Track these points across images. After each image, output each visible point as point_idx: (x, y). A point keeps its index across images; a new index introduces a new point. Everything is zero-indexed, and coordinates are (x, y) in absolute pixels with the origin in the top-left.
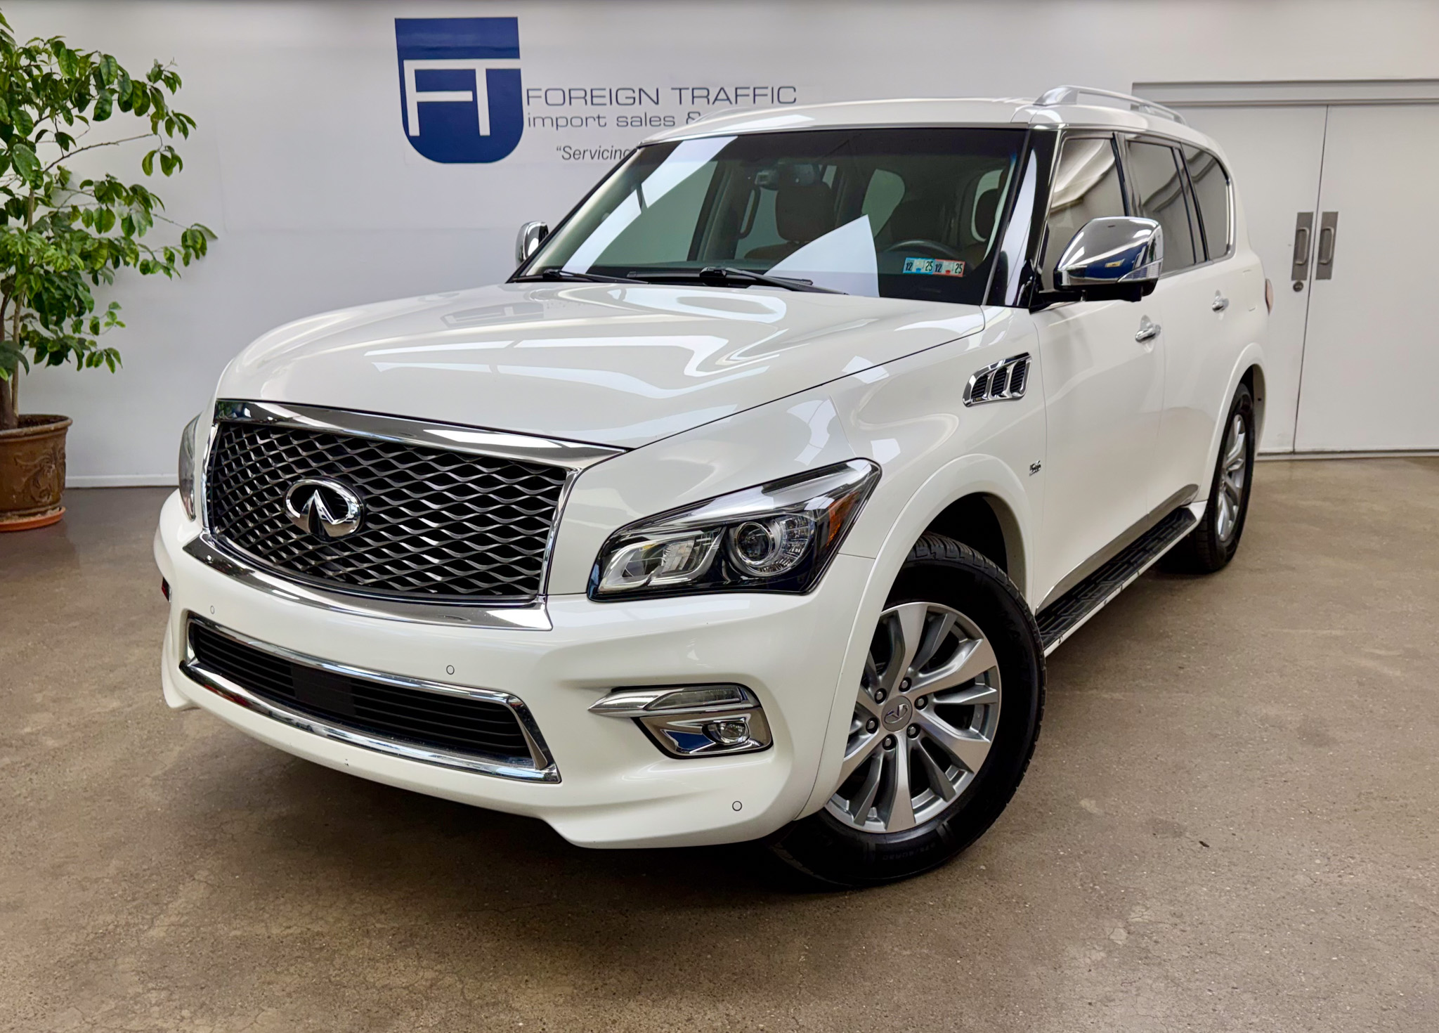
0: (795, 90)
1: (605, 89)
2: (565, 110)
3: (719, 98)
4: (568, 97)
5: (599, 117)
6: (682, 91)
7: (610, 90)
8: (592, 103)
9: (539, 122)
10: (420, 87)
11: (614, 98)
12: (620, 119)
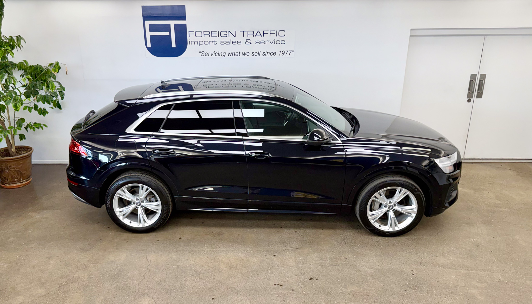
0: (285, 32)
1: (216, 31)
2: (203, 39)
3: (257, 34)
4: (203, 34)
5: (214, 41)
6: (244, 32)
7: (218, 32)
8: (212, 37)
9: (193, 43)
10: (151, 31)
11: (219, 34)
12: (221, 42)
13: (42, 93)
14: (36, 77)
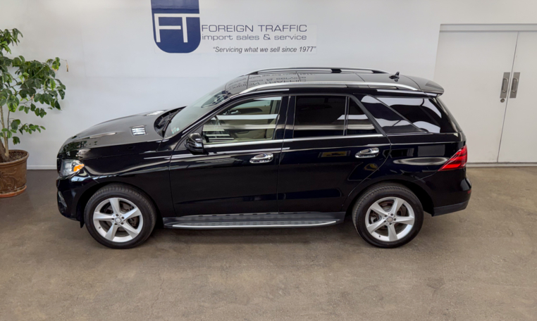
0: (306, 26)
2: (217, 34)
3: (276, 29)
4: (218, 28)
5: (230, 36)
6: (262, 26)
7: (234, 26)
8: (227, 31)
9: (207, 38)
10: (160, 24)
11: (236, 29)
12: (237, 37)
13: (40, 91)
14: (33, 75)
